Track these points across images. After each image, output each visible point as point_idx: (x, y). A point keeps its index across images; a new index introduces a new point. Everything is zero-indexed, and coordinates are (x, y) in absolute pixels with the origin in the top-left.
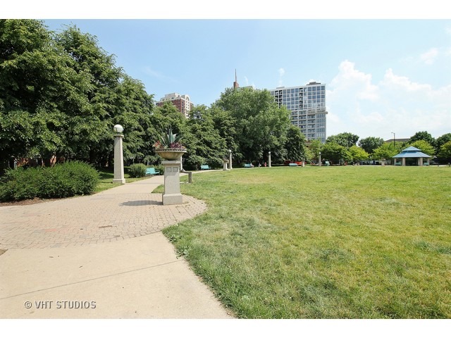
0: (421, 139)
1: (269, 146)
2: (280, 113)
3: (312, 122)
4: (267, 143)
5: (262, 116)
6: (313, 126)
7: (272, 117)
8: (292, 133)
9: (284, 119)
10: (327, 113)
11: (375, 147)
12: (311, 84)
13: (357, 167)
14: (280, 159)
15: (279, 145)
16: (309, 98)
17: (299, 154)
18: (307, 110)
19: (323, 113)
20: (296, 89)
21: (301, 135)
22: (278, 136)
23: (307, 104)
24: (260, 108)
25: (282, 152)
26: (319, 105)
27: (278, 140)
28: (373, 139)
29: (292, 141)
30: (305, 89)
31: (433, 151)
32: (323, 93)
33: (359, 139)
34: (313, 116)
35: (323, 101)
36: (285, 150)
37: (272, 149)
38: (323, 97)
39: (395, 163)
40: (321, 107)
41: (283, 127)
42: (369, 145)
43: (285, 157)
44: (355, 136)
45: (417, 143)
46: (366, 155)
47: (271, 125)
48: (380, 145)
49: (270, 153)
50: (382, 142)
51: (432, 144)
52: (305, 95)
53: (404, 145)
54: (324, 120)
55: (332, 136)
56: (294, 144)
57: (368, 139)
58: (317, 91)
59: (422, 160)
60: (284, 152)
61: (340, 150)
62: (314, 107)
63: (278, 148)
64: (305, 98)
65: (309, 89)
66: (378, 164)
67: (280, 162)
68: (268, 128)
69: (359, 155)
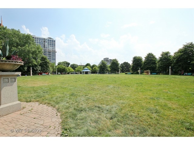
0: (88, 65)
1: (30, 64)
2: (38, 48)
3: (50, 55)
4: (30, 63)
5: (27, 48)
6: (50, 57)
7: (33, 50)
8: (43, 59)
9: (39, 52)
10: (56, 52)
11: (76, 67)
12: (49, 38)
13: (70, 75)
14: (37, 72)
15: (37, 64)
16: (48, 44)
17: (47, 69)
18: (47, 49)
19: (54, 52)
20: (42, 39)
21: (48, 61)
22: (36, 60)
23: (47, 46)
24: (26, 43)
25: (38, 68)
26: (53, 48)
27: (36, 62)
28: (75, 64)
29: (43, 63)
30: (46, 39)
31: (91, 69)
32: (55, 43)
33: (70, 64)
34: (50, 52)
35: (55, 47)
36: (40, 67)
37: (33, 66)
38: (55, 45)
39: (82, 73)
40: (53, 49)
41: (39, 55)
42: (74, 67)
43: (39, 71)
44: (69, 63)
45: (87, 67)
46: (73, 70)
47: (33, 53)
48: (77, 67)
49: (31, 68)
50: (78, 66)
51: (91, 67)
52: (46, 42)
53: (84, 67)
54: (55, 55)
55: (60, 62)
56: (45, 65)
57: (73, 64)
58: (52, 42)
59: (89, 72)
60: (39, 68)
61: (65, 68)
62: (51, 48)
63: (36, 66)
64: (46, 44)
65: (48, 40)
66: (77, 74)
67: (37, 73)
68: (31, 55)
69: (71, 70)
